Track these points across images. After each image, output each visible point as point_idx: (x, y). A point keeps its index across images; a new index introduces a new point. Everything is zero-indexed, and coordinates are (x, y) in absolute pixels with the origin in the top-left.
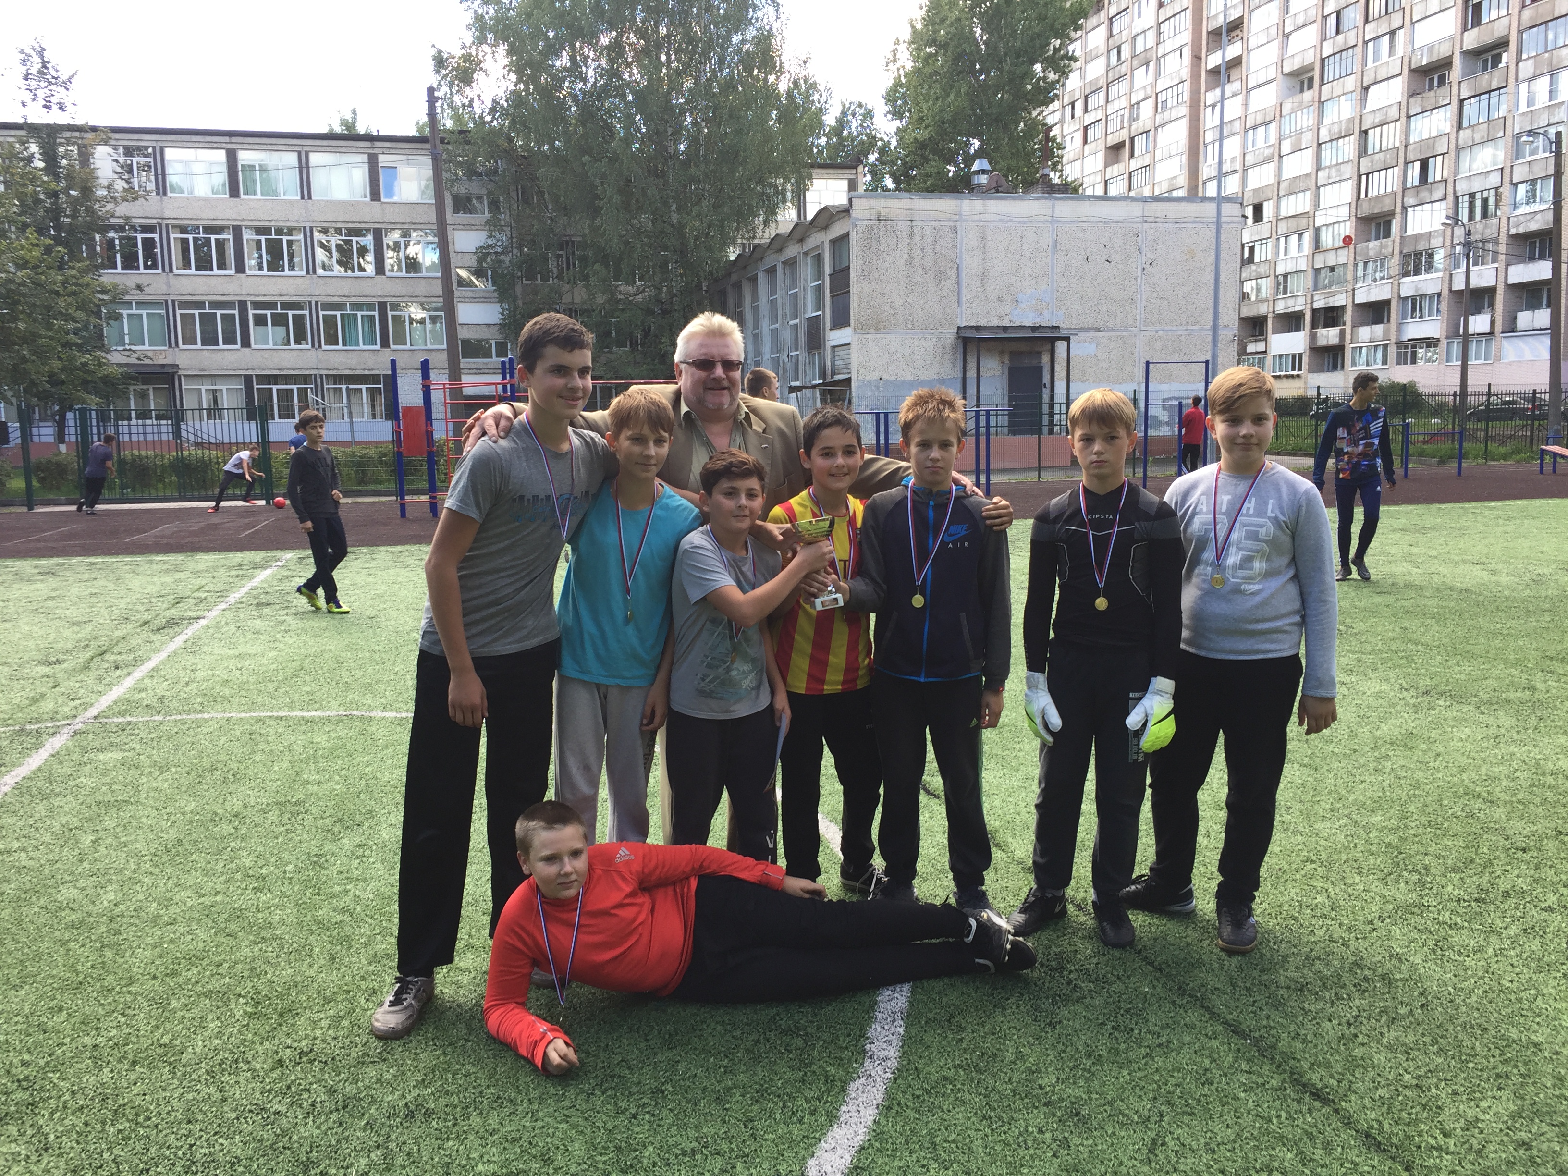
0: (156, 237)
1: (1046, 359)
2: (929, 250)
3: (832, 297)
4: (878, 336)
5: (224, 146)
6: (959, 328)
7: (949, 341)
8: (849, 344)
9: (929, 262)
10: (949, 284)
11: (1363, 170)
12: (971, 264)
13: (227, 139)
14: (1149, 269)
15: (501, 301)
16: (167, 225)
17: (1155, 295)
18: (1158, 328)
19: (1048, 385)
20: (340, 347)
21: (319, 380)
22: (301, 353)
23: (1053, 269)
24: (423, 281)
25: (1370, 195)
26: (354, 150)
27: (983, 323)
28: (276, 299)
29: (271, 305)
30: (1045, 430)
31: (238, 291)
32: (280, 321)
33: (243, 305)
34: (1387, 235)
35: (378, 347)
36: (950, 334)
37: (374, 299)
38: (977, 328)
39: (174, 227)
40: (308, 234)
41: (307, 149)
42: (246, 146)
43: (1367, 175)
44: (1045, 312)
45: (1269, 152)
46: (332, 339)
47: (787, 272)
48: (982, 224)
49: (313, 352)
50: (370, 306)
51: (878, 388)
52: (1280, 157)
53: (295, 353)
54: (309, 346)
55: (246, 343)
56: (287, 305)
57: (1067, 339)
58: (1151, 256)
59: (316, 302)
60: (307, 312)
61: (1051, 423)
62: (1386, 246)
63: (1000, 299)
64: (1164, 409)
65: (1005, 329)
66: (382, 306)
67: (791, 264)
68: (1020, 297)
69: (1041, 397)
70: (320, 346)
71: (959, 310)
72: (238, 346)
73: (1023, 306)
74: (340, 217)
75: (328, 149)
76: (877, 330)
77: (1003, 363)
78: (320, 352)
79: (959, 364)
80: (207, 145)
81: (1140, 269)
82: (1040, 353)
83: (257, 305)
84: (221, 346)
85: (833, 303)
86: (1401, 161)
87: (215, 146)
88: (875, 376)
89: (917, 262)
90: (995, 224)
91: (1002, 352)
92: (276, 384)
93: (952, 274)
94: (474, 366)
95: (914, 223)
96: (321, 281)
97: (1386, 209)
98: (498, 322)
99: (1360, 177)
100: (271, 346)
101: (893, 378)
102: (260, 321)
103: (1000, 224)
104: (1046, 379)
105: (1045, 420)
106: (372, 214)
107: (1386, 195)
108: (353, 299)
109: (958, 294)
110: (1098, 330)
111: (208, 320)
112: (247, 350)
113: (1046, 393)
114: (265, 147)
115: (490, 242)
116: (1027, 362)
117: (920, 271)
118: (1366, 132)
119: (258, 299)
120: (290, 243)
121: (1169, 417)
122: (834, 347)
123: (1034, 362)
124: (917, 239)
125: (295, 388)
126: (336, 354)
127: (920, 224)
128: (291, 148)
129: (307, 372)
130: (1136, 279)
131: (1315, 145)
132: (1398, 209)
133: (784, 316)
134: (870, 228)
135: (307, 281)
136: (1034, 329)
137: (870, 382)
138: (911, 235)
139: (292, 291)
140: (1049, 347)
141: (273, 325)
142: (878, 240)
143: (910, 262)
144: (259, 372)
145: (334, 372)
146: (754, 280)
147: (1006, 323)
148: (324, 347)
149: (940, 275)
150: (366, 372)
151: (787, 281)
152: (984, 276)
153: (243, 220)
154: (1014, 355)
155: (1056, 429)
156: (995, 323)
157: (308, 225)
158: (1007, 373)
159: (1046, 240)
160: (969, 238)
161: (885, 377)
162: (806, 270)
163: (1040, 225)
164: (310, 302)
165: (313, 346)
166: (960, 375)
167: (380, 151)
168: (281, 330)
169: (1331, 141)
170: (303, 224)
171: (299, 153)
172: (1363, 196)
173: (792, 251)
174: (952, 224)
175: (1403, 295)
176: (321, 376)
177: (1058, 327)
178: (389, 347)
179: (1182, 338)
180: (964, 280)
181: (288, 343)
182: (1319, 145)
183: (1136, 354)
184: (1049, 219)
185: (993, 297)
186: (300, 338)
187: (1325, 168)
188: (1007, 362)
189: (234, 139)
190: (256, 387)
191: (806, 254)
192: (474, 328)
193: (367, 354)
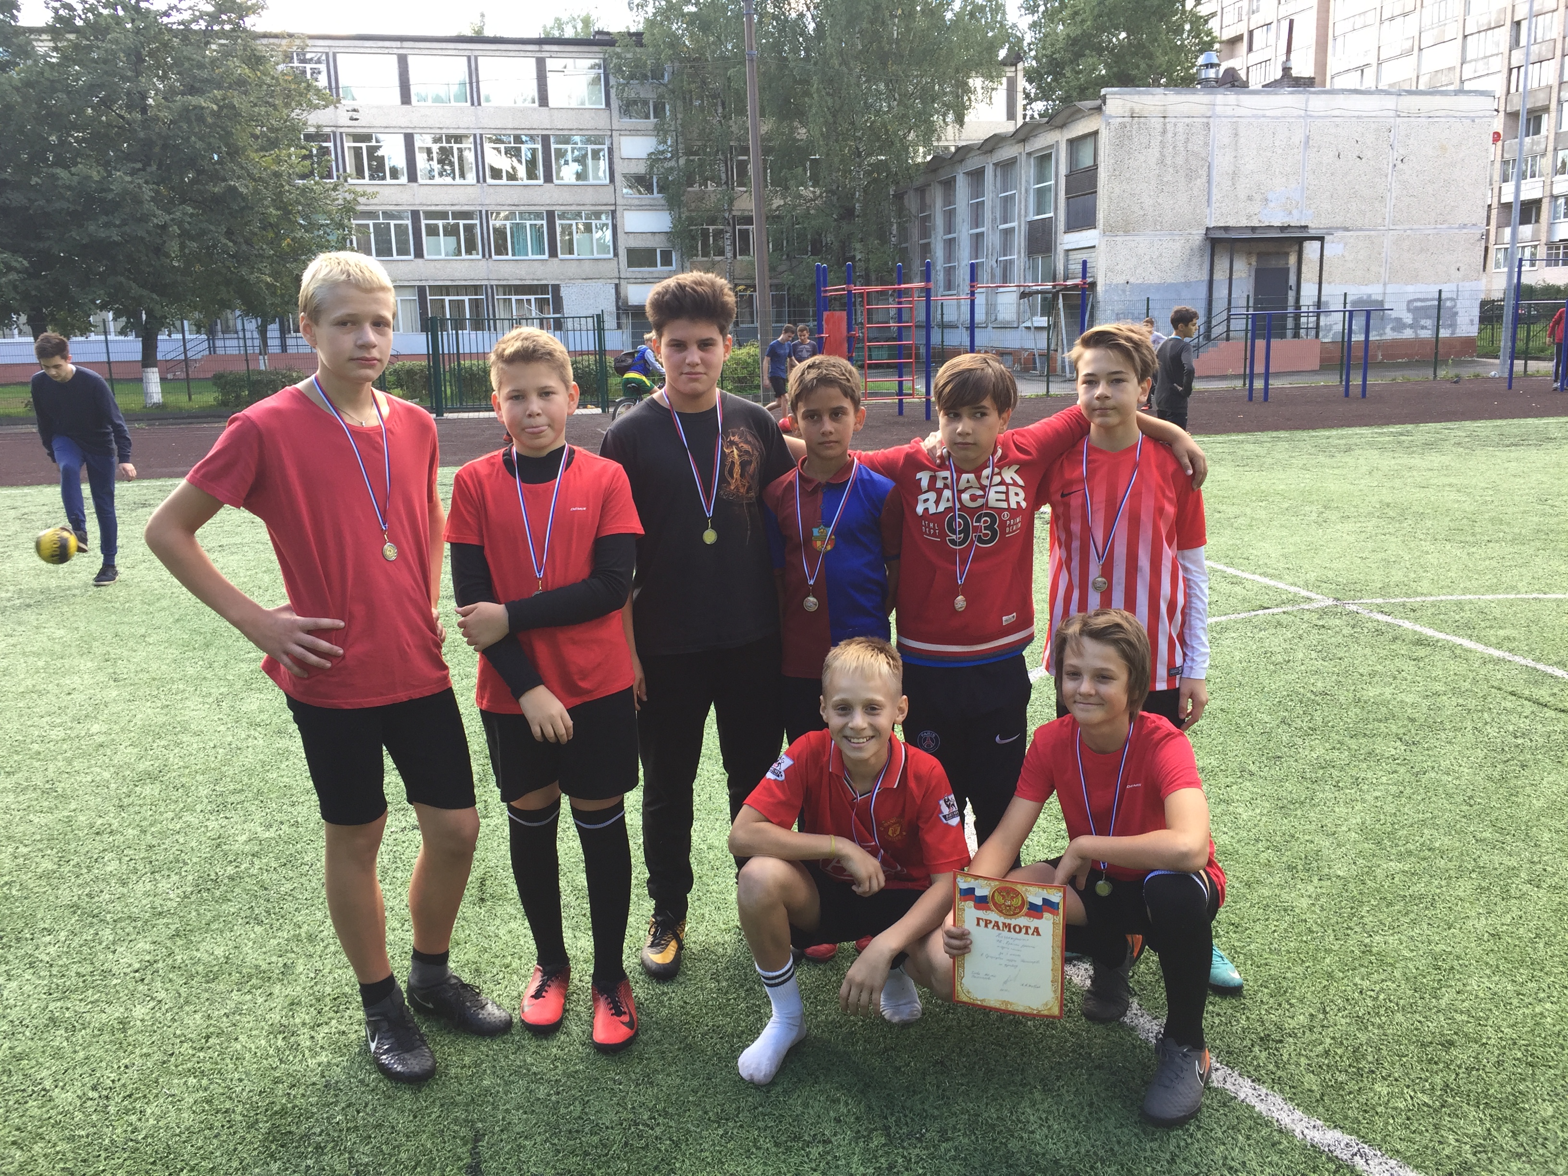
0: (330, 145)
1: (1293, 260)
2: (1181, 147)
3: (1068, 199)
4: (1127, 238)
5: (396, 51)
6: (1208, 229)
7: (1197, 242)
8: (1094, 247)
9: (1180, 160)
10: (1201, 182)
11: (1514, 64)
12: (1222, 162)
13: (398, 44)
14: (1400, 165)
15: (671, 209)
16: (341, 134)
17: (1405, 192)
18: (1407, 227)
19: (1294, 287)
20: (510, 257)
21: (490, 291)
22: (473, 264)
23: (1304, 165)
24: (590, 189)
25: (1521, 89)
26: (522, 54)
27: (1231, 223)
28: (448, 208)
29: (443, 215)
30: (1289, 333)
31: (411, 201)
32: (452, 231)
33: (415, 215)
34: (1537, 131)
35: (546, 256)
36: (1197, 235)
37: (542, 208)
38: (1226, 229)
39: (348, 134)
40: (478, 141)
41: (477, 53)
42: (416, 51)
43: (1519, 68)
44: (1295, 212)
45: (1407, 45)
46: (501, 249)
47: (998, 174)
48: (1235, 120)
49: (484, 262)
50: (538, 215)
51: (1124, 291)
52: (1420, 49)
53: (467, 264)
54: (480, 256)
55: (419, 254)
56: (458, 215)
57: (1321, 239)
58: (1402, 151)
59: (487, 211)
60: (477, 222)
61: (1297, 326)
62: (1539, 143)
63: (1250, 198)
64: (1409, 310)
65: (1254, 229)
66: (551, 215)
67: (1007, 166)
68: (1270, 196)
69: (1286, 299)
70: (490, 256)
71: (1208, 211)
72: (412, 257)
73: (1272, 205)
74: (509, 123)
75: (498, 53)
76: (1126, 232)
77: (1250, 264)
78: (490, 262)
79: (1207, 266)
80: (379, 51)
81: (1391, 165)
82: (1287, 254)
83: (430, 215)
84: (395, 257)
85: (1068, 205)
86: (1558, 53)
87: (387, 51)
88: (1121, 280)
89: (1169, 161)
90: (1249, 120)
91: (1249, 254)
92: (448, 295)
93: (1203, 172)
94: (640, 276)
95: (1167, 120)
96: (491, 190)
97: (1539, 104)
98: (669, 230)
99: (1510, 70)
100: (443, 256)
101: (1139, 281)
102: (433, 231)
103: (1253, 120)
104: (1292, 281)
105: (1290, 323)
106: (541, 120)
107: (1540, 89)
108: (522, 208)
109: (1209, 193)
110: (1346, 229)
111: (382, 232)
112: (420, 261)
113: (1291, 295)
114: (435, 52)
115: (661, 148)
116: (1273, 263)
117: (1171, 170)
118: (1518, 23)
119: (429, 208)
120: (460, 150)
121: (1414, 319)
122: (1067, 251)
123: (1281, 264)
124: (1170, 135)
125: (466, 298)
126: (506, 265)
127: (1174, 120)
128: (461, 53)
129: (478, 283)
130: (1386, 176)
131: (1460, 37)
132: (1554, 105)
133: (994, 220)
134: (1123, 126)
135: (477, 190)
136: (1283, 229)
137: (1117, 285)
138: (1164, 132)
139: (463, 200)
140: (1296, 248)
141: (445, 235)
142: (1130, 138)
143: (1162, 162)
144: (432, 283)
145: (504, 283)
146: (949, 185)
147: (1255, 223)
148: (494, 257)
149: (1191, 175)
150: (536, 282)
151: (998, 185)
152: (1234, 176)
153: (415, 128)
154: (1260, 255)
155: (1303, 332)
156: (1244, 223)
157: (478, 132)
158: (1253, 274)
159: (1298, 137)
160: (1221, 134)
161: (1131, 280)
162: (1026, 172)
163: (1293, 120)
164: (481, 212)
165: (484, 256)
166: (1205, 277)
167: (548, 54)
168: (452, 240)
169: (1479, 32)
170: (473, 132)
171: (469, 58)
172: (1513, 89)
173: (1006, 153)
174: (1205, 120)
175: (1555, 192)
176: (492, 286)
177: (1306, 227)
178: (556, 256)
179: (1430, 237)
180: (1216, 177)
181: (459, 253)
182: (1465, 37)
183: (1384, 255)
184: (1302, 113)
185: (1242, 196)
186: (471, 248)
187: (1470, 61)
188: (1254, 263)
189: (406, 44)
190: (429, 298)
191: (1029, 154)
192: (640, 236)
193: (536, 264)
